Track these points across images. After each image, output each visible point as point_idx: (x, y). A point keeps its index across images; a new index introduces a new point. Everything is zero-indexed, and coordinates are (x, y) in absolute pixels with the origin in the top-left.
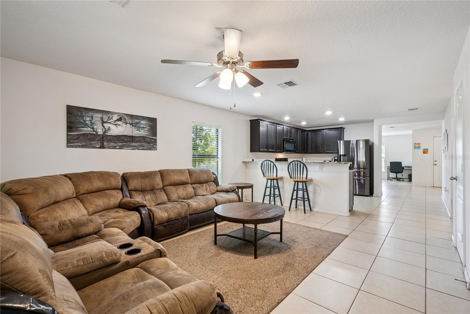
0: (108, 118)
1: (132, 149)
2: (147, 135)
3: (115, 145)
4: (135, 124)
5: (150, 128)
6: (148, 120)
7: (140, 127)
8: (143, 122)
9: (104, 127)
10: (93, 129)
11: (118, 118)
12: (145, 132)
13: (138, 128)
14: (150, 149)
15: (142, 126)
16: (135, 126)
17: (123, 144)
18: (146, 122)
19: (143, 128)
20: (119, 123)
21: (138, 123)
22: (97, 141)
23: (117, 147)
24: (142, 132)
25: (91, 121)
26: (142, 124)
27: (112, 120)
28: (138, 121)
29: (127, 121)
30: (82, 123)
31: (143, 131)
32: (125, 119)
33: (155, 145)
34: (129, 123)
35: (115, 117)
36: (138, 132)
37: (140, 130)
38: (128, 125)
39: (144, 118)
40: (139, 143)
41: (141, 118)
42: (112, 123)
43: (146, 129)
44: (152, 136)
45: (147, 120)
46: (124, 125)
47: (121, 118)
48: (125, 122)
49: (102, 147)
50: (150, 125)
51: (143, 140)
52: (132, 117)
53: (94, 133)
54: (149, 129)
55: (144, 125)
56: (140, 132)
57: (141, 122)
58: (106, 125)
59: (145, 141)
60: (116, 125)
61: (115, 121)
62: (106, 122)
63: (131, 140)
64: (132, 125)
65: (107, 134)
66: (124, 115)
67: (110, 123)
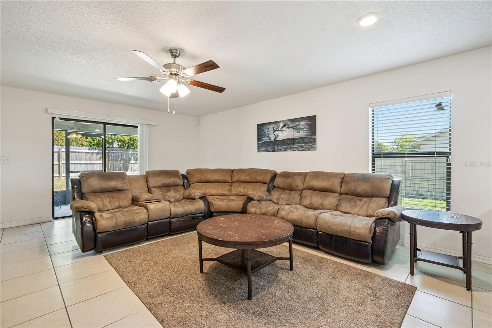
0: (277, 127)
1: (293, 151)
2: (306, 135)
3: (282, 148)
4: (295, 127)
5: (310, 127)
6: (307, 120)
7: (300, 129)
8: (302, 123)
9: (275, 134)
10: (269, 137)
11: (284, 124)
12: (304, 133)
13: (298, 130)
14: (309, 150)
15: (301, 127)
16: (296, 129)
17: (287, 146)
18: (305, 123)
19: (302, 128)
20: (284, 129)
21: (298, 125)
22: (271, 146)
23: (283, 150)
24: (301, 133)
25: (268, 132)
26: (301, 125)
27: (279, 128)
28: (297, 123)
29: (290, 126)
30: (264, 134)
31: (302, 132)
32: (288, 124)
33: (313, 145)
34: (291, 127)
35: (282, 125)
36: (298, 134)
37: (300, 132)
38: (291, 129)
39: (303, 119)
40: (299, 144)
41: (301, 120)
42: (279, 130)
43: (305, 129)
44: (311, 136)
45: (305, 120)
46: (287, 130)
47: (285, 124)
48: (288, 127)
49: (274, 151)
50: (309, 124)
51: (302, 141)
52: (293, 121)
53: (270, 140)
54: (307, 129)
55: (303, 125)
56: (300, 134)
57: (300, 124)
58: (276, 133)
59: (305, 142)
60: (282, 131)
61: (281, 128)
62: (276, 131)
63: (293, 142)
64: (294, 129)
65: (276, 140)
66: (287, 121)
67: (278, 130)
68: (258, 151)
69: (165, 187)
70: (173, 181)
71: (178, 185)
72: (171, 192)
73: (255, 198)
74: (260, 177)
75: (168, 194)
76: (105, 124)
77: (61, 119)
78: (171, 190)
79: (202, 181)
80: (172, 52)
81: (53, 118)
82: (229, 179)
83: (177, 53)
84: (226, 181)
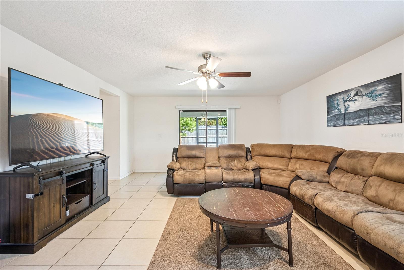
0: (348, 96)
1: (368, 124)
2: (385, 103)
3: (353, 121)
4: (370, 93)
5: (391, 92)
6: (387, 82)
7: (376, 96)
8: (380, 88)
9: (345, 106)
10: (338, 109)
11: (355, 93)
12: (382, 100)
13: (374, 97)
14: (389, 122)
15: (379, 93)
16: (371, 96)
17: (360, 119)
18: (383, 86)
19: (381, 94)
20: (356, 98)
21: (374, 91)
22: (341, 120)
23: (355, 124)
24: (378, 101)
25: (337, 103)
26: (379, 90)
27: (350, 97)
28: (373, 89)
29: (363, 93)
30: (333, 107)
31: (380, 99)
32: (361, 92)
33: (397, 115)
34: (365, 95)
35: (353, 93)
36: (374, 102)
37: (377, 99)
38: (364, 97)
39: (380, 82)
40: (375, 115)
41: (378, 83)
42: (350, 100)
43: (384, 95)
44: (393, 103)
45: (384, 83)
46: (360, 99)
47: (357, 92)
48: (361, 95)
49: (344, 125)
50: (390, 87)
51: (380, 112)
52: (366, 86)
53: (339, 113)
54: (387, 94)
55: (381, 90)
56: (377, 102)
57: (377, 89)
58: (346, 104)
59: (383, 112)
60: (353, 101)
61: (353, 97)
62: (346, 101)
63: (367, 114)
64: (368, 96)
65: (347, 112)
66: (359, 88)
67: (349, 101)
68: (328, 126)
69: (231, 157)
70: (237, 153)
71: (241, 157)
72: (235, 162)
73: (303, 177)
74: (320, 155)
75: (232, 163)
76: (206, 111)
77: (183, 111)
78: (235, 161)
79: (261, 155)
80: (204, 56)
81: (179, 111)
82: (288, 155)
83: (208, 56)
84: (285, 157)
